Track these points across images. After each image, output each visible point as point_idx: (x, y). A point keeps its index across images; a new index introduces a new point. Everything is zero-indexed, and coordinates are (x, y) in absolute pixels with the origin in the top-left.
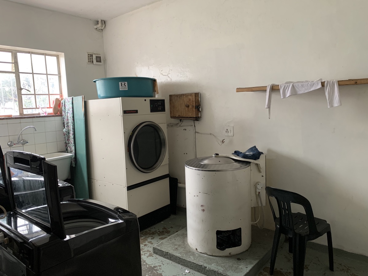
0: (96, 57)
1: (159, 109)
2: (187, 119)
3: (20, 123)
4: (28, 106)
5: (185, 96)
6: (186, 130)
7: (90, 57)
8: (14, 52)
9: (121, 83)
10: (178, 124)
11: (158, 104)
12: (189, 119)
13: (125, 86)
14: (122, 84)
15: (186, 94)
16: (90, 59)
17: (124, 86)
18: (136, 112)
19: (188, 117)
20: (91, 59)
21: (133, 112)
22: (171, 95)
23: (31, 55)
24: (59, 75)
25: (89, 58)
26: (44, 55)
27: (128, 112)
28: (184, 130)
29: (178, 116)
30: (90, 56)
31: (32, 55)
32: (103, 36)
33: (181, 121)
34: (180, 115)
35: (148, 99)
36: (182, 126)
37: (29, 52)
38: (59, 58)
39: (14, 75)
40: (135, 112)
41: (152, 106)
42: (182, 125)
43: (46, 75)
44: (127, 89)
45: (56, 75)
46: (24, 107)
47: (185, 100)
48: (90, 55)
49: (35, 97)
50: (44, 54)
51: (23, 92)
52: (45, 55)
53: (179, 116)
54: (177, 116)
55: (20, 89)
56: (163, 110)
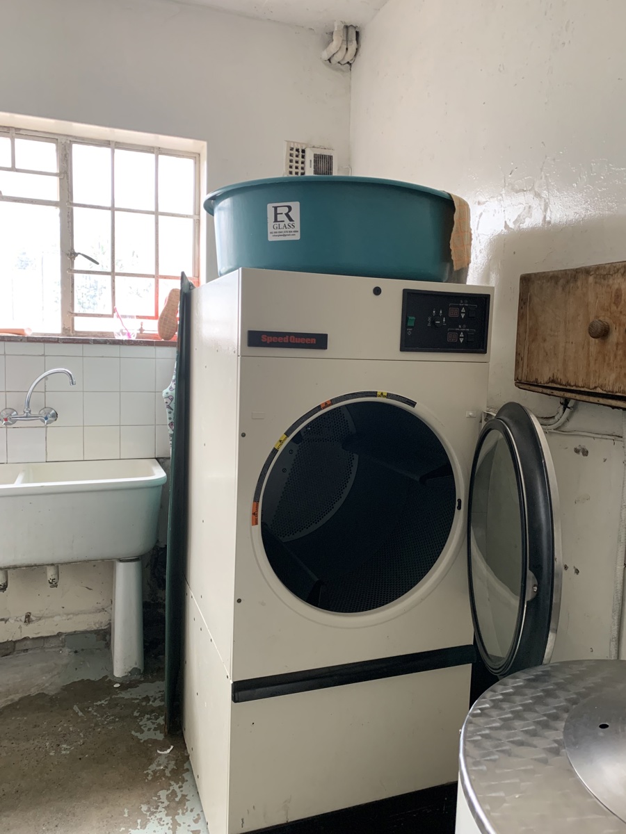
0: (315, 155)
1: (451, 338)
2: (592, 399)
3: (43, 355)
4: (89, 307)
5: (591, 279)
6: (585, 453)
7: (295, 159)
8: (63, 142)
9: (276, 208)
10: (551, 421)
11: (453, 313)
12: (602, 401)
13: (291, 219)
14: (279, 210)
15: (598, 268)
16: (294, 164)
17: (287, 221)
18: (319, 341)
19: (599, 390)
20: (300, 165)
21: (302, 340)
22: (529, 275)
23: (113, 152)
24: (197, 217)
25: (291, 161)
26: (153, 153)
27: (274, 339)
28: (577, 451)
29: (546, 379)
30: (295, 153)
31: (116, 151)
32: (350, 87)
33: (565, 404)
34: (560, 376)
35: (394, 289)
36: (570, 433)
37: (106, 143)
38: (200, 163)
39: (56, 212)
40: (314, 341)
41: (411, 323)
42: (569, 426)
43: (153, 216)
44: (297, 237)
45: (187, 216)
46: (76, 311)
47: (591, 298)
48: (297, 150)
49: (113, 281)
50: (153, 148)
51: (80, 263)
52: (158, 151)
53: (553, 381)
54: (544, 378)
55: (69, 254)
56: (476, 342)
